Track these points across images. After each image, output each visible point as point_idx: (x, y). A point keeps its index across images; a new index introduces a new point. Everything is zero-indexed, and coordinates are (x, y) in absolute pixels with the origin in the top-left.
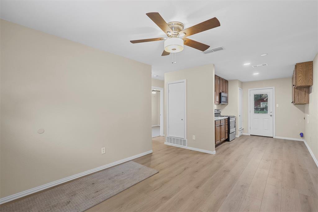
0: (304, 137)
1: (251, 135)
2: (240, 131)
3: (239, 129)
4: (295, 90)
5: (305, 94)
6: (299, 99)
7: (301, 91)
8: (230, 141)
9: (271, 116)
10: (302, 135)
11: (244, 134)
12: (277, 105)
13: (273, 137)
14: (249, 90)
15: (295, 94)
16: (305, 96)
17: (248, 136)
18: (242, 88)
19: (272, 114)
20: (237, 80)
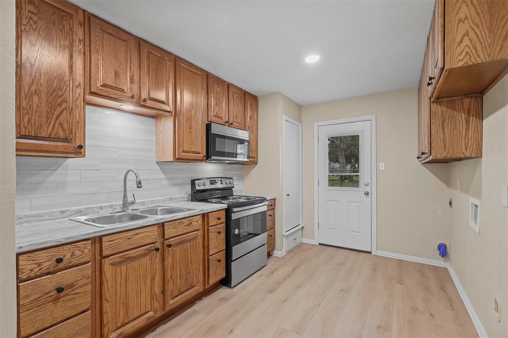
0: (448, 256)
1: (320, 244)
2: (287, 236)
3: (285, 230)
4: (433, 110)
5: (468, 122)
6: (444, 140)
7: (454, 109)
8: (232, 286)
9: (367, 194)
10: (443, 250)
11: (305, 240)
12: (382, 166)
13: (370, 253)
14: (316, 125)
15: (433, 121)
16: (467, 129)
17: (314, 245)
18: (300, 121)
19: (368, 189)
20: (278, 92)
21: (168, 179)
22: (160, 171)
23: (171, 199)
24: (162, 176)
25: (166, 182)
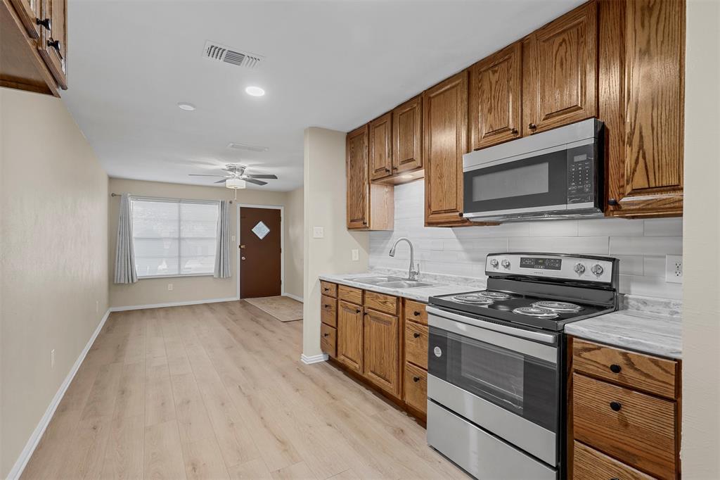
21: (467, 251)
22: (457, 240)
23: (467, 279)
24: (459, 246)
25: (464, 255)
